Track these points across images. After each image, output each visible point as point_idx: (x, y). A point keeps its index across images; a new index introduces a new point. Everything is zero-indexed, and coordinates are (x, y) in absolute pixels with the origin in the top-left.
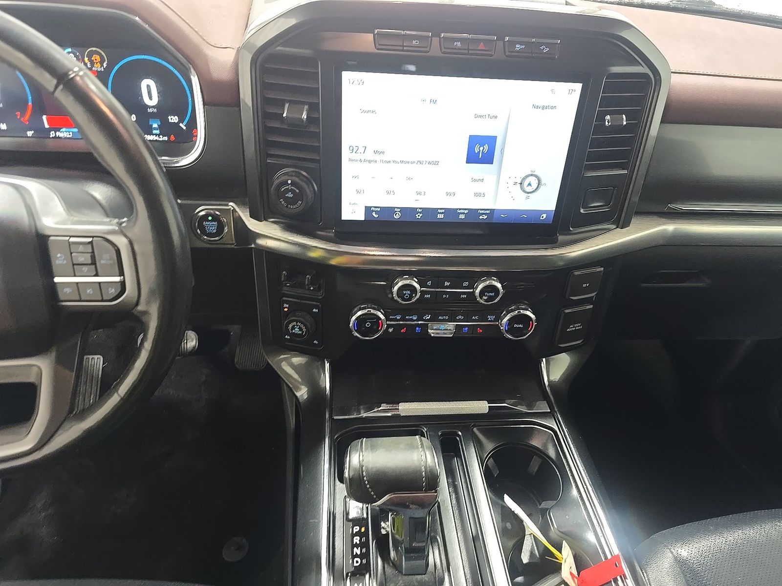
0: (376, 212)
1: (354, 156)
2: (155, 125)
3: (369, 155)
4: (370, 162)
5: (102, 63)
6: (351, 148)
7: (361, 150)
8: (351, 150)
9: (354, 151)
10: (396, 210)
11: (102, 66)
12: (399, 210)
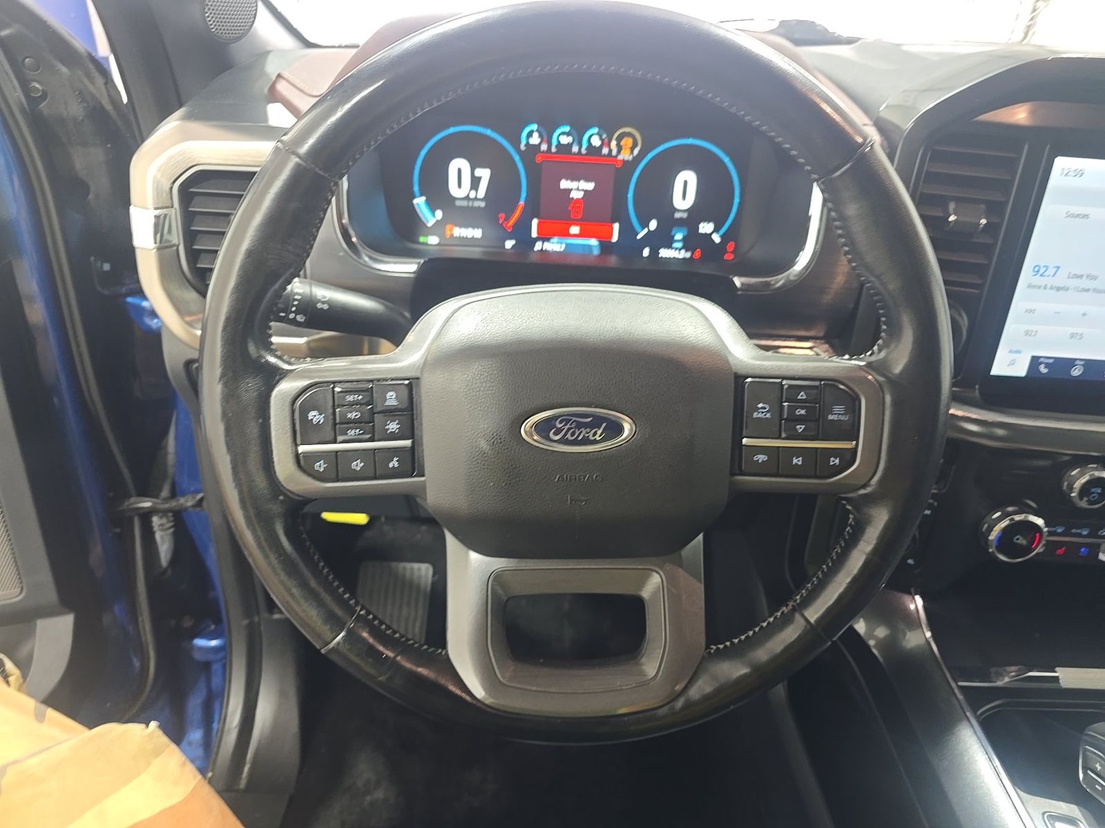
0: (1047, 365)
1: (1038, 280)
2: (679, 236)
3: (1061, 280)
4: (1058, 289)
5: (632, 149)
6: (1037, 269)
7: (1051, 271)
8: (1037, 271)
9: (1041, 272)
10: (1077, 362)
11: (632, 152)
12: (1082, 363)
